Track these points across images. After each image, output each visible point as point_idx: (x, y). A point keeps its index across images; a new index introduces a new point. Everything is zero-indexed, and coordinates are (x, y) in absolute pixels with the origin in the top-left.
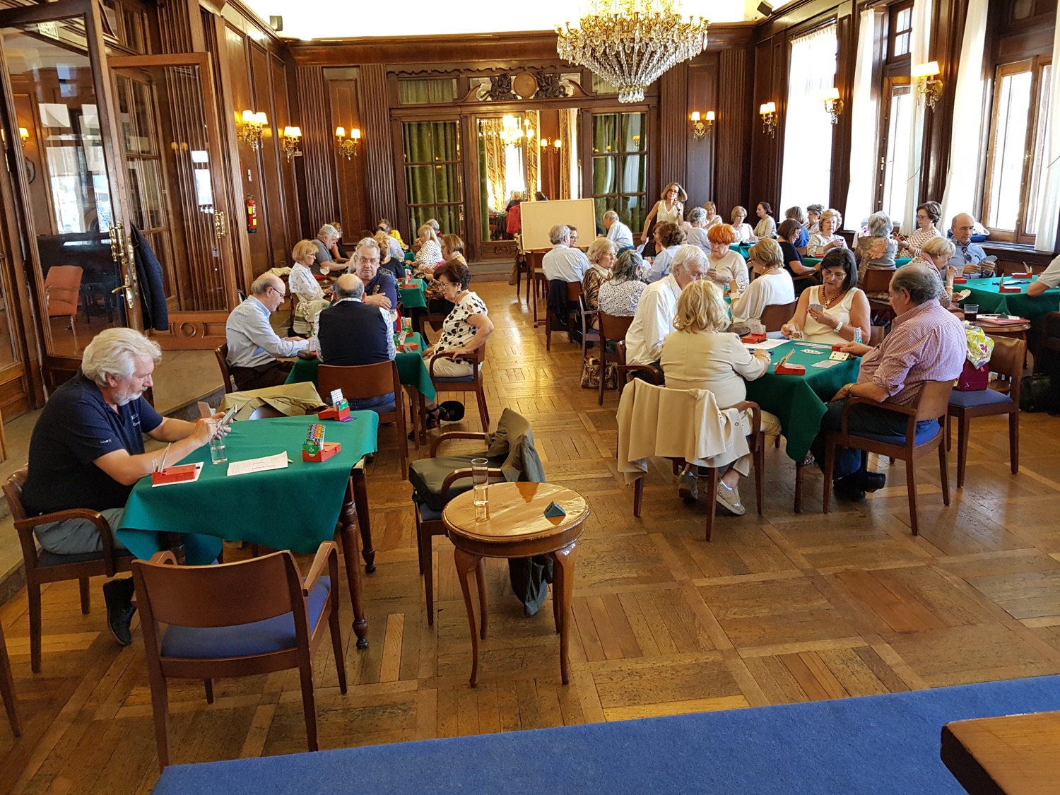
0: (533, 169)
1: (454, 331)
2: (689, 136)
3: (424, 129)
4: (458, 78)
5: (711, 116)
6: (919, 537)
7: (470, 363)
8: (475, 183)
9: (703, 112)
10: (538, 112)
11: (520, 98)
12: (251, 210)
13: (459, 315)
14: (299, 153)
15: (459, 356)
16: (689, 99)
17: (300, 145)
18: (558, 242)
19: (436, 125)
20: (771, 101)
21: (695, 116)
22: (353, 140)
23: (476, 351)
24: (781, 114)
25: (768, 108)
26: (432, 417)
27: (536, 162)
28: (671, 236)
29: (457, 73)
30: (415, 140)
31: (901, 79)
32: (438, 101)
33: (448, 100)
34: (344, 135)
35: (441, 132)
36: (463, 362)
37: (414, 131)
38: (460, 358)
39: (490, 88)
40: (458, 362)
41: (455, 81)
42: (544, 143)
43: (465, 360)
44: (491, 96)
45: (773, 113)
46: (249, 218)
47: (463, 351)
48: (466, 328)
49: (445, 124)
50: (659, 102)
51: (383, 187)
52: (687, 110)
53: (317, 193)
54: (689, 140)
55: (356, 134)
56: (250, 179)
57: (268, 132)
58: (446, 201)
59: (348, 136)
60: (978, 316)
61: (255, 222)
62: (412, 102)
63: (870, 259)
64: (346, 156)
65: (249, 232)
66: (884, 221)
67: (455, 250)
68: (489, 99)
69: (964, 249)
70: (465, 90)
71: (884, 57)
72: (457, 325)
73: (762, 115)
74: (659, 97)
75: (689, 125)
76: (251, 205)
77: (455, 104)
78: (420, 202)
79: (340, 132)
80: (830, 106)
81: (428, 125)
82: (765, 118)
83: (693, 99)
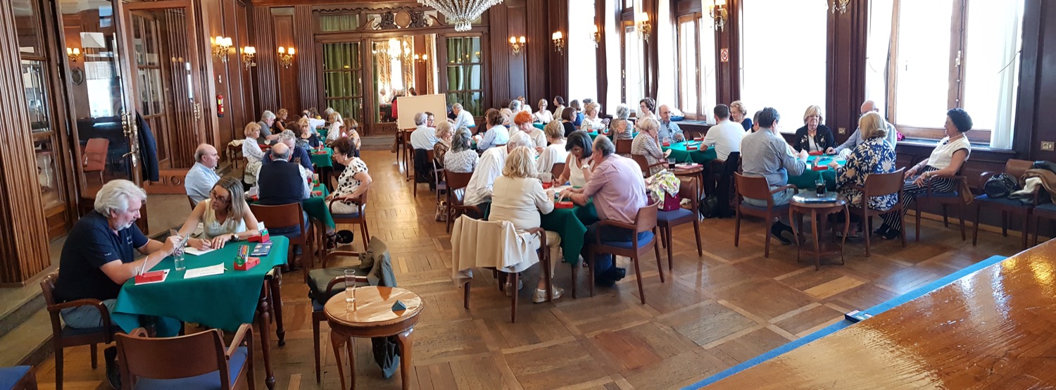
0: (410, 75)
1: (346, 184)
2: (510, 53)
3: (337, 49)
4: (359, 14)
5: (523, 40)
6: (646, 305)
7: (357, 204)
8: (370, 84)
9: (517, 37)
10: (413, 37)
11: (399, 27)
12: (220, 102)
13: (349, 173)
14: (254, 64)
15: (349, 199)
16: (509, 30)
17: (254, 58)
18: (421, 124)
19: (345, 45)
20: (559, 30)
21: (513, 40)
22: (289, 55)
23: (361, 196)
24: (566, 39)
25: (557, 36)
26: (331, 240)
27: (411, 70)
28: (496, 118)
29: (359, 10)
30: (331, 54)
31: (629, 23)
32: (347, 29)
33: (353, 28)
34: (283, 52)
35: (348, 50)
36: (351, 204)
37: (330, 49)
38: (349, 201)
39: (380, 21)
40: (349, 204)
41: (357, 16)
42: (417, 57)
43: (353, 202)
44: (381, 26)
45: (561, 39)
46: (218, 107)
47: (352, 197)
48: (353, 181)
49: (351, 44)
50: (489, 30)
51: (309, 87)
52: (508, 36)
53: (265, 89)
54: (510, 56)
55: (292, 51)
56: (220, 82)
57: (233, 50)
58: (351, 95)
59: (286, 53)
60: (676, 165)
61: (222, 110)
62: (329, 30)
63: (618, 133)
64: (285, 66)
65: (219, 116)
66: (626, 110)
67: (351, 129)
68: (380, 28)
69: (668, 126)
70: (364, 22)
71: (621, 9)
72: (347, 180)
73: (554, 40)
74: (489, 27)
75: (509, 45)
76: (220, 98)
77: (358, 31)
78: (333, 96)
79: (281, 50)
80: (593, 38)
81: (340, 45)
82: (555, 42)
83: (511, 29)
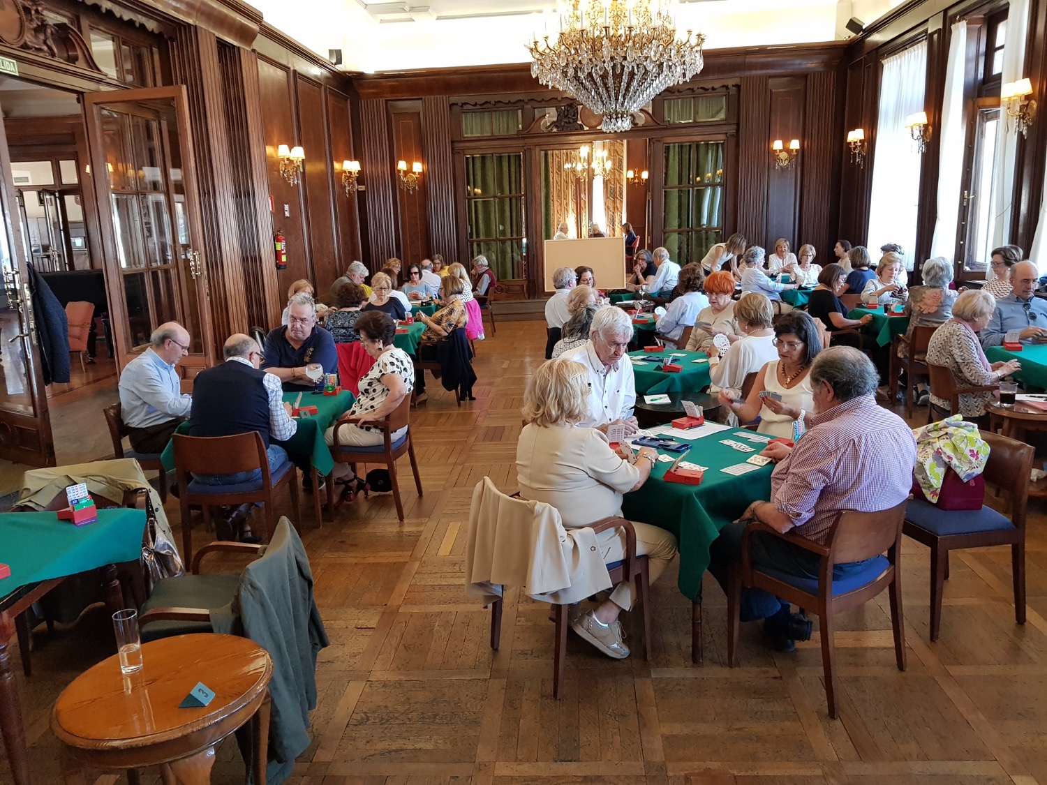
0: (618, 202)
1: (366, 391)
2: (772, 166)
3: (488, 164)
4: (522, 109)
5: (795, 144)
7: (382, 430)
8: (538, 217)
9: (786, 140)
11: (586, 128)
12: (281, 246)
13: (374, 373)
14: (362, 188)
15: (365, 423)
16: (772, 128)
17: (361, 178)
19: (500, 159)
20: (861, 128)
21: (777, 145)
22: (414, 173)
24: (870, 142)
25: (856, 136)
27: (621, 194)
29: (522, 103)
30: (479, 173)
31: (990, 101)
32: (503, 133)
33: (513, 132)
34: (405, 169)
35: (505, 164)
36: (373, 430)
37: (478, 164)
38: (367, 426)
39: (555, 119)
40: (368, 429)
41: (520, 111)
42: (631, 174)
43: (376, 427)
44: (556, 126)
45: (861, 141)
46: (278, 254)
47: (370, 418)
48: (379, 388)
49: (509, 157)
50: (738, 130)
51: (444, 224)
52: (770, 140)
53: (378, 227)
54: (771, 171)
55: (418, 167)
56: (287, 214)
57: (316, 168)
58: (509, 236)
59: (410, 170)
61: (284, 258)
62: (477, 135)
63: (921, 313)
64: (408, 190)
65: (278, 269)
68: (555, 130)
69: (1027, 306)
70: (530, 121)
71: (980, 76)
72: (370, 384)
73: (850, 143)
74: (738, 124)
75: (772, 154)
76: (279, 241)
77: (520, 136)
78: (482, 237)
79: (402, 165)
80: (917, 133)
81: (492, 157)
82: (853, 146)
83: (777, 127)
